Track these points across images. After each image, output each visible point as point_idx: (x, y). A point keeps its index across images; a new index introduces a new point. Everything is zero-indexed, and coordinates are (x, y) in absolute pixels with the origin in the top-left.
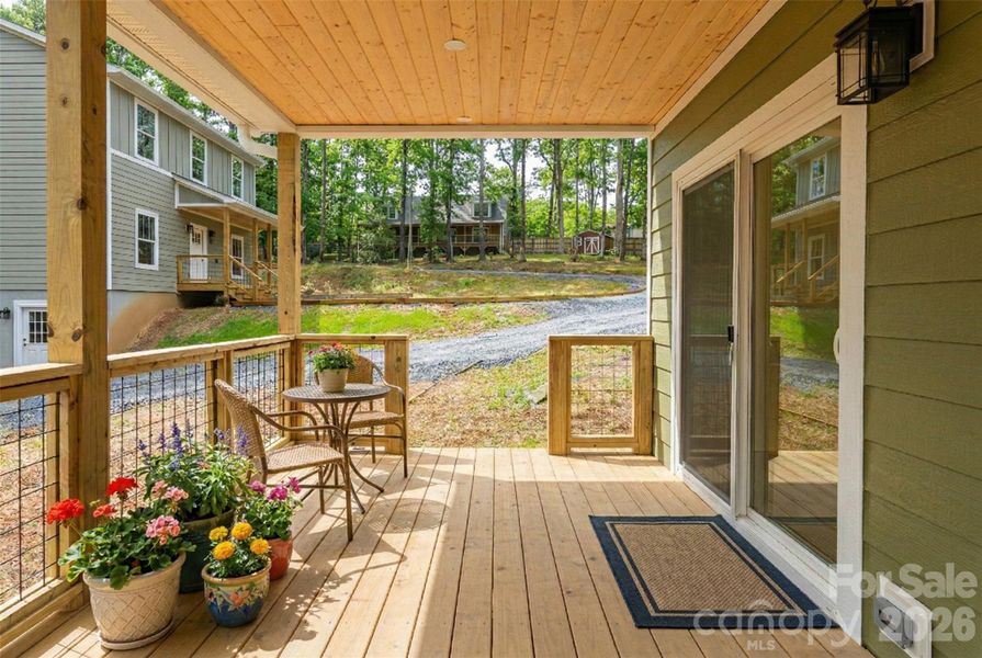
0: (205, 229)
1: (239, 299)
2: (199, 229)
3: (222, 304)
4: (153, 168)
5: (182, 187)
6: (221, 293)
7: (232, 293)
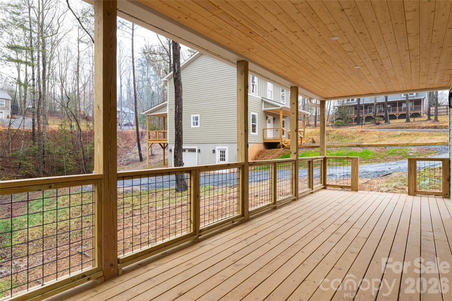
0: (272, 117)
1: (286, 145)
2: (271, 118)
3: (280, 148)
4: (255, 96)
5: (265, 102)
6: (279, 143)
7: (283, 143)
